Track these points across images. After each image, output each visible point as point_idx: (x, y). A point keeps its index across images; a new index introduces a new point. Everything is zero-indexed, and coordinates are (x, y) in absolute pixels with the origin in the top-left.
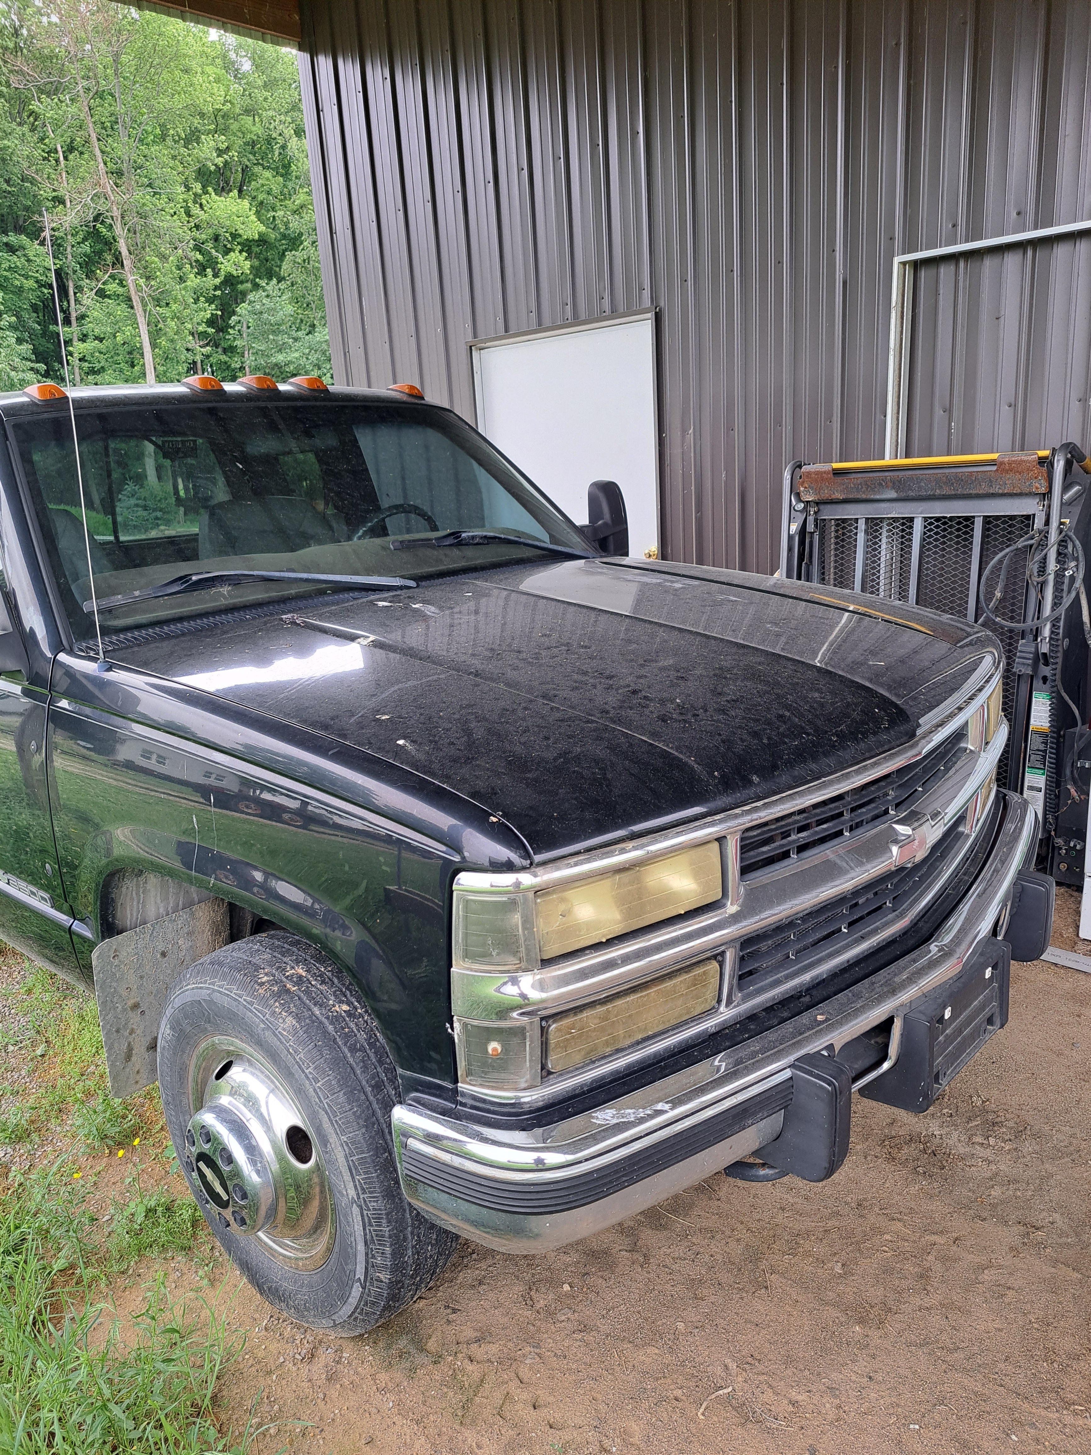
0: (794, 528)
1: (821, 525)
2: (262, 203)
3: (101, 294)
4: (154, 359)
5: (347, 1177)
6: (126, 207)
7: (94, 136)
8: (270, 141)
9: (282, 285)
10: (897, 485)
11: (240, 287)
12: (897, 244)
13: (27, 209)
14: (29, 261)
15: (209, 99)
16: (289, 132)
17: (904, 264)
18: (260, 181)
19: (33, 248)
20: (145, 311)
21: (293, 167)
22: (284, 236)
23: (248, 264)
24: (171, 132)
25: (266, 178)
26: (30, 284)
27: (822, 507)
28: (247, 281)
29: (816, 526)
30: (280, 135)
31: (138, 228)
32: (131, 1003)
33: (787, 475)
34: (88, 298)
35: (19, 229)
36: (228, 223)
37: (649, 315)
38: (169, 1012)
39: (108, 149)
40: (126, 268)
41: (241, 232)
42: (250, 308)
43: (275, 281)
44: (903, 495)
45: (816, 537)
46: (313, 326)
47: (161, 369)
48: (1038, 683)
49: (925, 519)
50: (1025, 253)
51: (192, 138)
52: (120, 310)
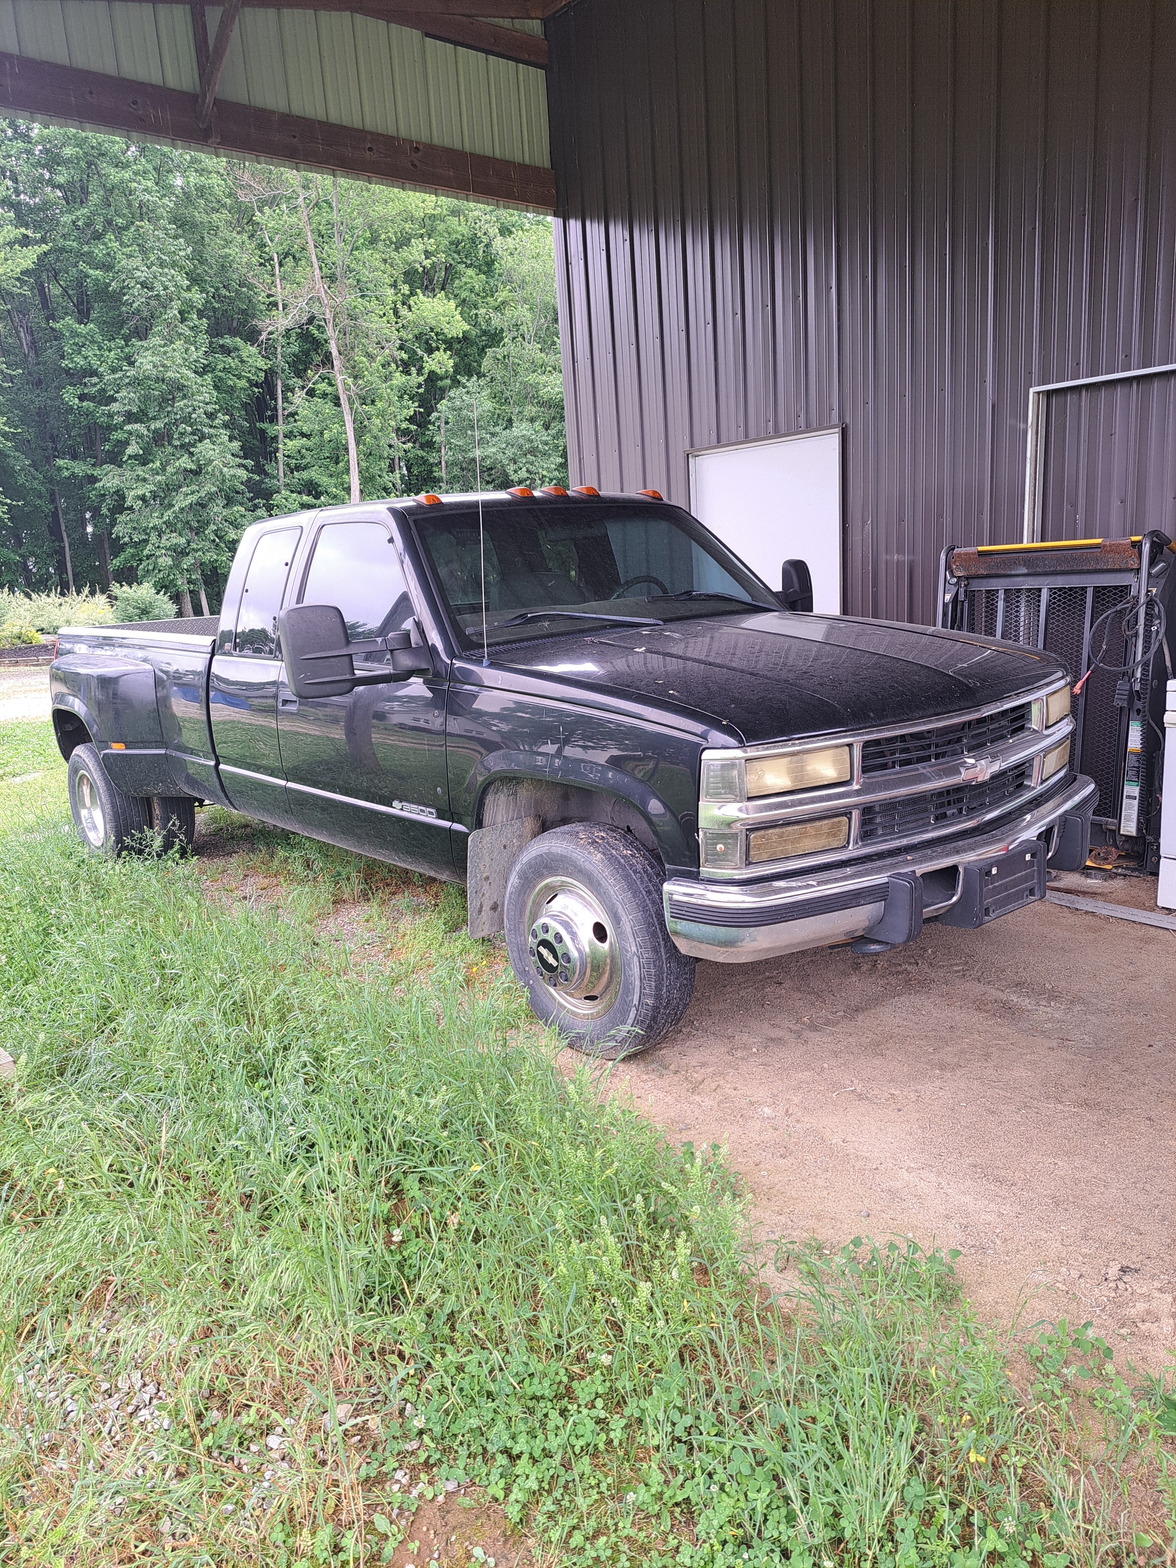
0: (948, 597)
1: (971, 595)
2: (464, 300)
3: (311, 393)
4: (358, 455)
5: (631, 939)
6: (338, 310)
7: (311, 243)
8: (474, 240)
9: (482, 382)
10: (1027, 563)
11: (440, 383)
12: (1035, 377)
13: (243, 312)
14: (242, 361)
15: (421, 205)
16: (494, 231)
17: (1038, 393)
18: (464, 280)
19: (249, 351)
20: (351, 409)
21: (497, 265)
22: (484, 333)
23: (451, 362)
24: (383, 237)
25: (470, 277)
26: (243, 383)
27: (971, 581)
28: (447, 378)
29: (966, 596)
30: (485, 234)
31: (348, 329)
32: (485, 875)
33: (943, 557)
34: (299, 398)
35: (234, 333)
36: (434, 323)
37: (837, 430)
38: (518, 868)
39: (325, 256)
40: (336, 368)
41: (446, 331)
42: (450, 404)
43: (475, 378)
44: (1031, 571)
45: (966, 605)
46: (510, 421)
47: (364, 464)
48: (1133, 715)
49: (1051, 589)
50: (1131, 385)
51: (403, 242)
52: (328, 408)
